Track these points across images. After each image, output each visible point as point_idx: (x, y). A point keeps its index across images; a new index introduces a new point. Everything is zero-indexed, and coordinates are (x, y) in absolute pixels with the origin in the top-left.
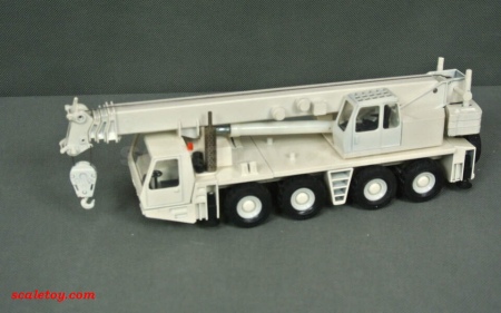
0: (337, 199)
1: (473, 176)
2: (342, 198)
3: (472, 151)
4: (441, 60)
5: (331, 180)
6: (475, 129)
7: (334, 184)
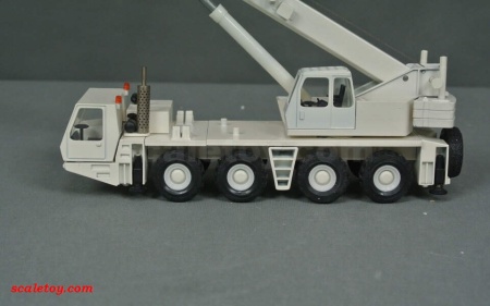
0: (280, 182)
1: (448, 181)
2: (286, 182)
3: (445, 149)
4: (424, 53)
5: (272, 159)
6: (448, 122)
7: (277, 164)
